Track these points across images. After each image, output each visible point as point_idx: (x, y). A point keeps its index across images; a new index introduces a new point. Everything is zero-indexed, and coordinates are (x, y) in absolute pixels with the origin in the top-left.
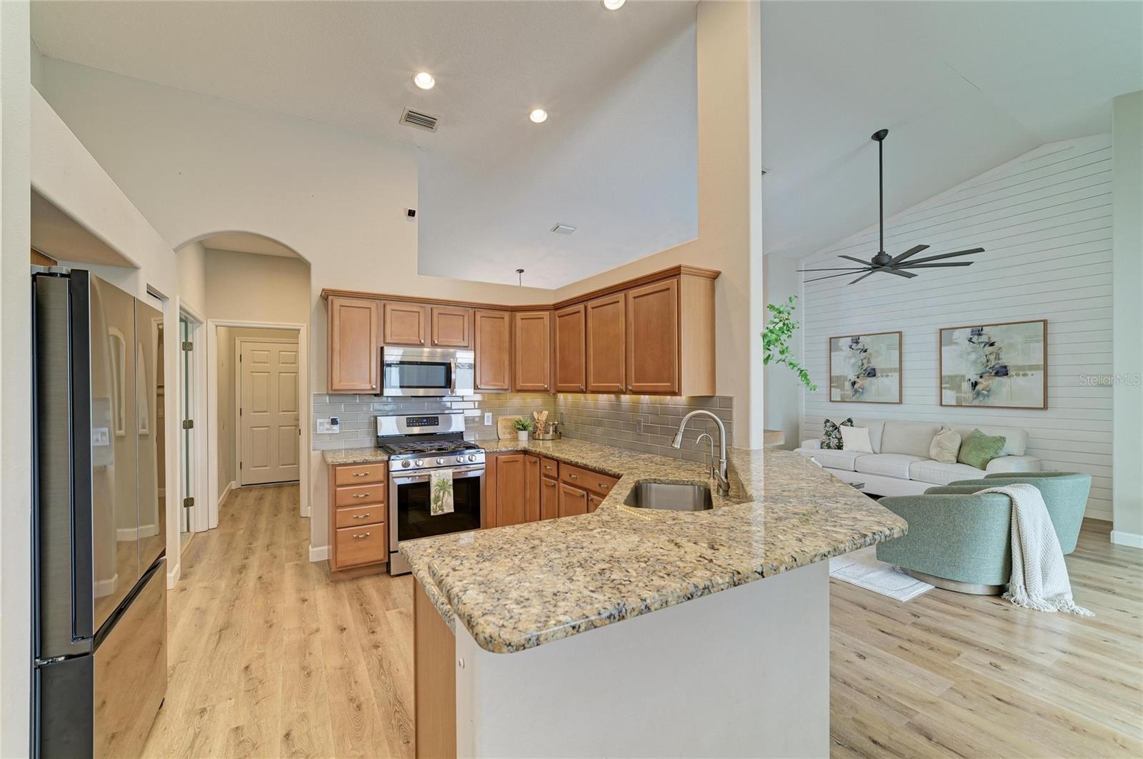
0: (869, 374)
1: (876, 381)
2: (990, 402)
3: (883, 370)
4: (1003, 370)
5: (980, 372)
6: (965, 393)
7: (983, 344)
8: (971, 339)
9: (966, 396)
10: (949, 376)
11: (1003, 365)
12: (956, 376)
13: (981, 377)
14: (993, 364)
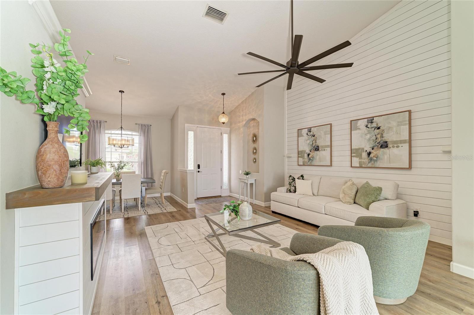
0: (316, 149)
1: (319, 153)
2: (378, 164)
3: (322, 147)
4: (385, 144)
5: (372, 146)
6: (364, 159)
7: (374, 128)
8: (367, 125)
9: (365, 161)
10: (355, 149)
11: (385, 141)
12: (359, 149)
13: (373, 149)
14: (379, 140)
